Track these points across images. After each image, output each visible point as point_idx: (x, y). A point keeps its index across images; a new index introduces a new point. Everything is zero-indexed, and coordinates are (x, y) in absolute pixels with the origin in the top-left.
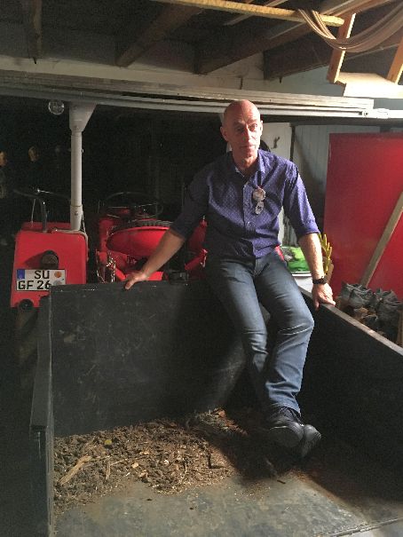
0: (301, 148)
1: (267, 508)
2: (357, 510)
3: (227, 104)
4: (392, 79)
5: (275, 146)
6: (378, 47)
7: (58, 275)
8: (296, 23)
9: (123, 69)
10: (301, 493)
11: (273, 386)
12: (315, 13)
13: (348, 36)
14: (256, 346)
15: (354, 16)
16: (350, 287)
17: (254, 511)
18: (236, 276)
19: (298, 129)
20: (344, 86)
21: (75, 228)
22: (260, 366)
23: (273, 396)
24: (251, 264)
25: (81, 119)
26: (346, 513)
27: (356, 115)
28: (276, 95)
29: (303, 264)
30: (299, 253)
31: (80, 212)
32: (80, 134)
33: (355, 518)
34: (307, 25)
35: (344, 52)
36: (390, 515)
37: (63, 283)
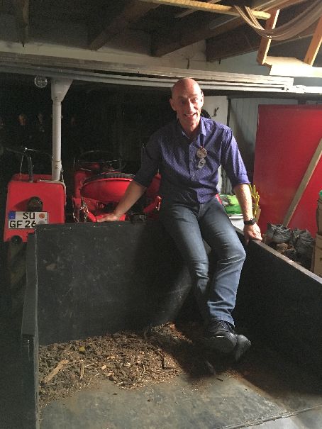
0: (235, 116)
1: (208, 400)
2: (280, 401)
3: (176, 81)
4: (308, 62)
5: (215, 115)
6: (297, 36)
7: (42, 216)
8: (233, 16)
9: (94, 52)
10: (235, 389)
11: (213, 305)
12: (248, 9)
13: (274, 27)
14: (200, 273)
15: (278, 11)
16: (274, 227)
17: (198, 402)
18: (184, 218)
19: (234, 101)
20: (270, 67)
21: (55, 178)
22: (203, 288)
23: (213, 312)
24: (196, 208)
25: (61, 91)
26: (271, 404)
27: (280, 91)
28: (216, 73)
29: (237, 209)
30: (234, 200)
31: (60, 166)
32: (60, 103)
33: (278, 407)
34: (241, 18)
35: (270, 40)
36: (305, 405)
37: (46, 223)
